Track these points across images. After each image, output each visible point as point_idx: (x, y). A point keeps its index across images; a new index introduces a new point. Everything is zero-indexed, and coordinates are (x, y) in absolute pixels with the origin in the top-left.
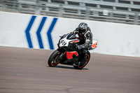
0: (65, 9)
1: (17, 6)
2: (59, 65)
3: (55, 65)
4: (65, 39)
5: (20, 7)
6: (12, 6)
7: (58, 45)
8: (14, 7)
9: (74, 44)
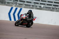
8: (4, 3)
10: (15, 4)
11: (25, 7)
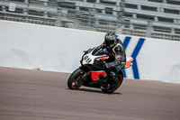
0: (155, 27)
1: (92, 22)
2: (82, 87)
3: (76, 88)
4: (90, 55)
5: (97, 23)
6: (86, 22)
7: (81, 62)
8: (89, 23)
9: (101, 61)
10: (123, 27)
11: (153, 36)
